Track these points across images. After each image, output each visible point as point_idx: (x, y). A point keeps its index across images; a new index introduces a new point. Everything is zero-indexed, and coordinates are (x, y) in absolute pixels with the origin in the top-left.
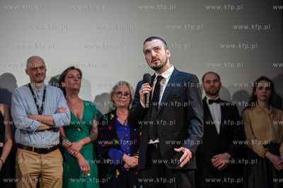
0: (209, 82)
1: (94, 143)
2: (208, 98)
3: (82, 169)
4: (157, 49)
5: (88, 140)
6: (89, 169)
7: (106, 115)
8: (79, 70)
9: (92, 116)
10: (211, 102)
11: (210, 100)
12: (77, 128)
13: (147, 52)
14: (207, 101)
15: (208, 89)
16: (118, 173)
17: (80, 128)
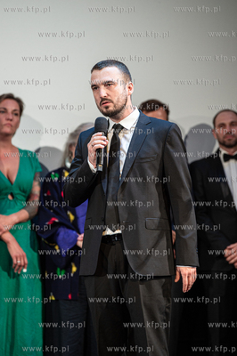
0: (223, 125)
1: (34, 220)
2: (223, 152)
3: (15, 261)
4: (108, 84)
5: (24, 214)
6: (26, 261)
7: (55, 171)
8: (19, 101)
9: (33, 175)
10: (227, 158)
11: (225, 156)
12: (6, 194)
13: (95, 87)
14: (221, 156)
15: (221, 138)
16: (74, 269)
17: (12, 195)
